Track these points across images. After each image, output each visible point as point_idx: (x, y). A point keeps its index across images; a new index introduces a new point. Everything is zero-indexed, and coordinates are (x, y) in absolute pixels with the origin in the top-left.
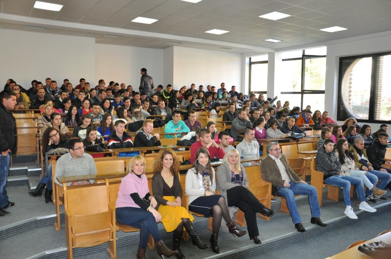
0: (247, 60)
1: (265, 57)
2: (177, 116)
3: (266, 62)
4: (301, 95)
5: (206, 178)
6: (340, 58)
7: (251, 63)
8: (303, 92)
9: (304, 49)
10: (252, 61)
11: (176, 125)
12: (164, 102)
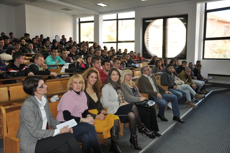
0: (78, 20)
1: (92, 18)
2: (55, 52)
3: (92, 22)
4: (116, 43)
5: (119, 91)
6: (143, 19)
7: (80, 23)
8: (118, 42)
9: (117, 13)
10: (81, 21)
11: (54, 59)
12: (32, 45)
